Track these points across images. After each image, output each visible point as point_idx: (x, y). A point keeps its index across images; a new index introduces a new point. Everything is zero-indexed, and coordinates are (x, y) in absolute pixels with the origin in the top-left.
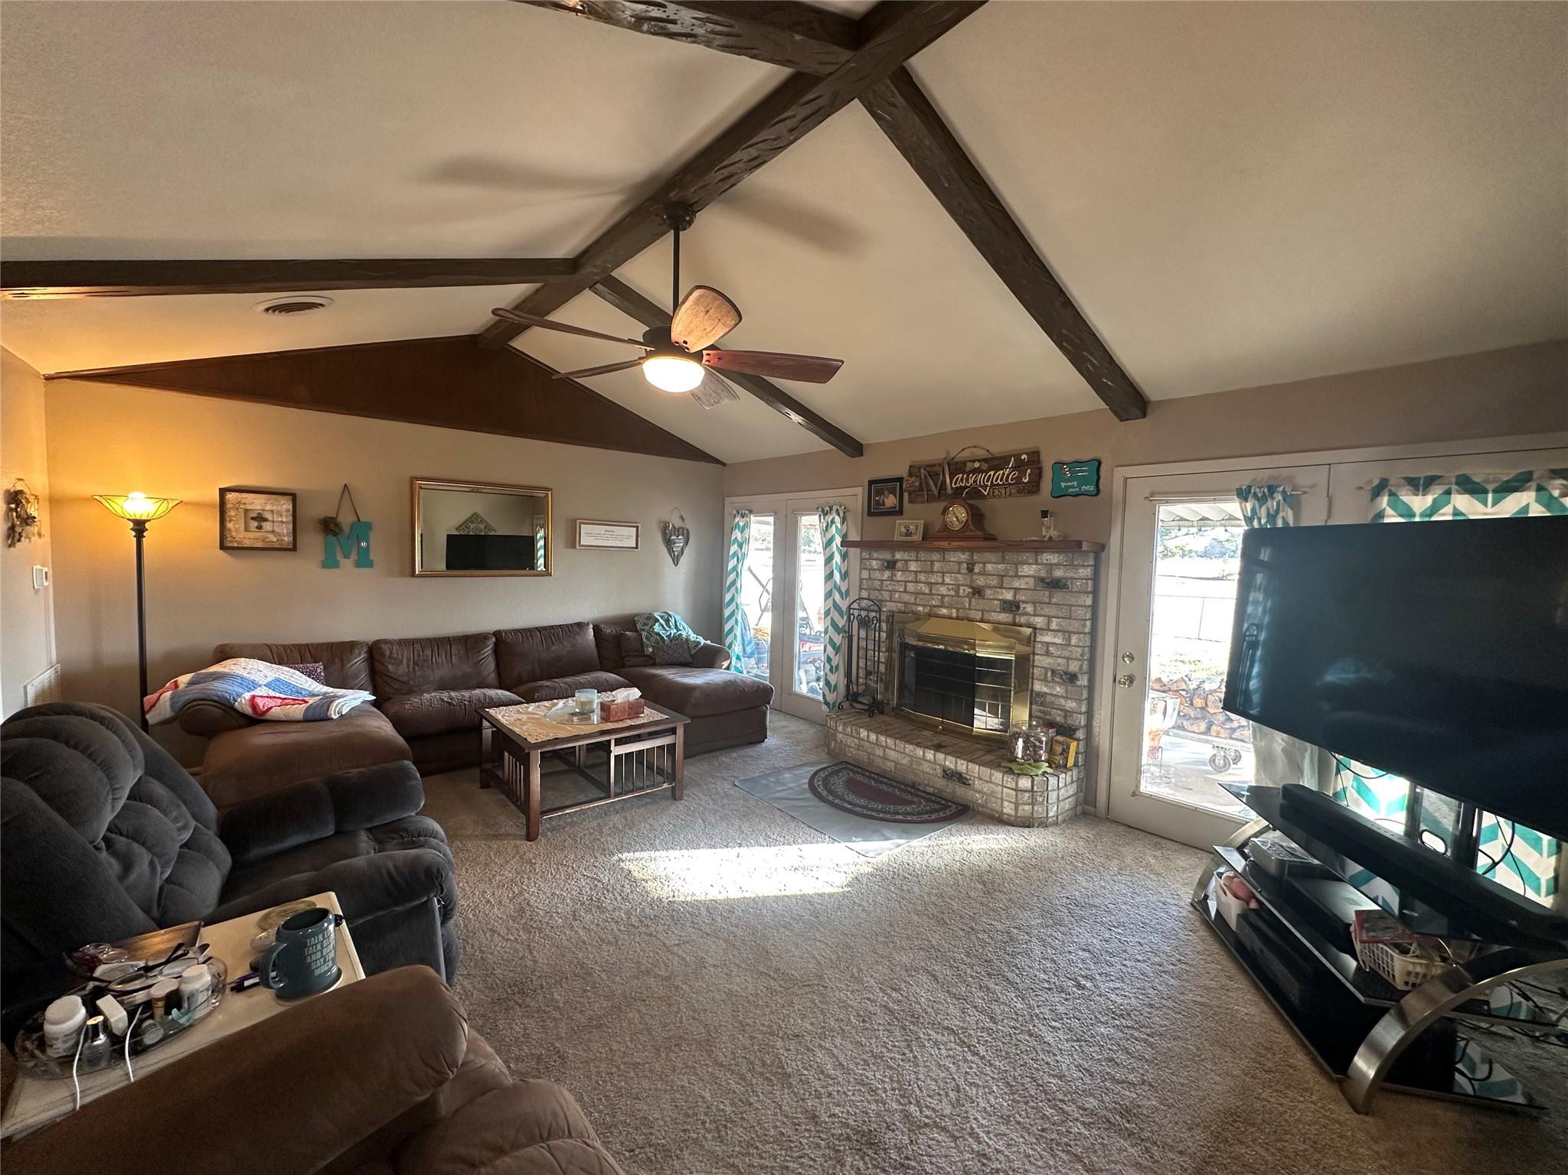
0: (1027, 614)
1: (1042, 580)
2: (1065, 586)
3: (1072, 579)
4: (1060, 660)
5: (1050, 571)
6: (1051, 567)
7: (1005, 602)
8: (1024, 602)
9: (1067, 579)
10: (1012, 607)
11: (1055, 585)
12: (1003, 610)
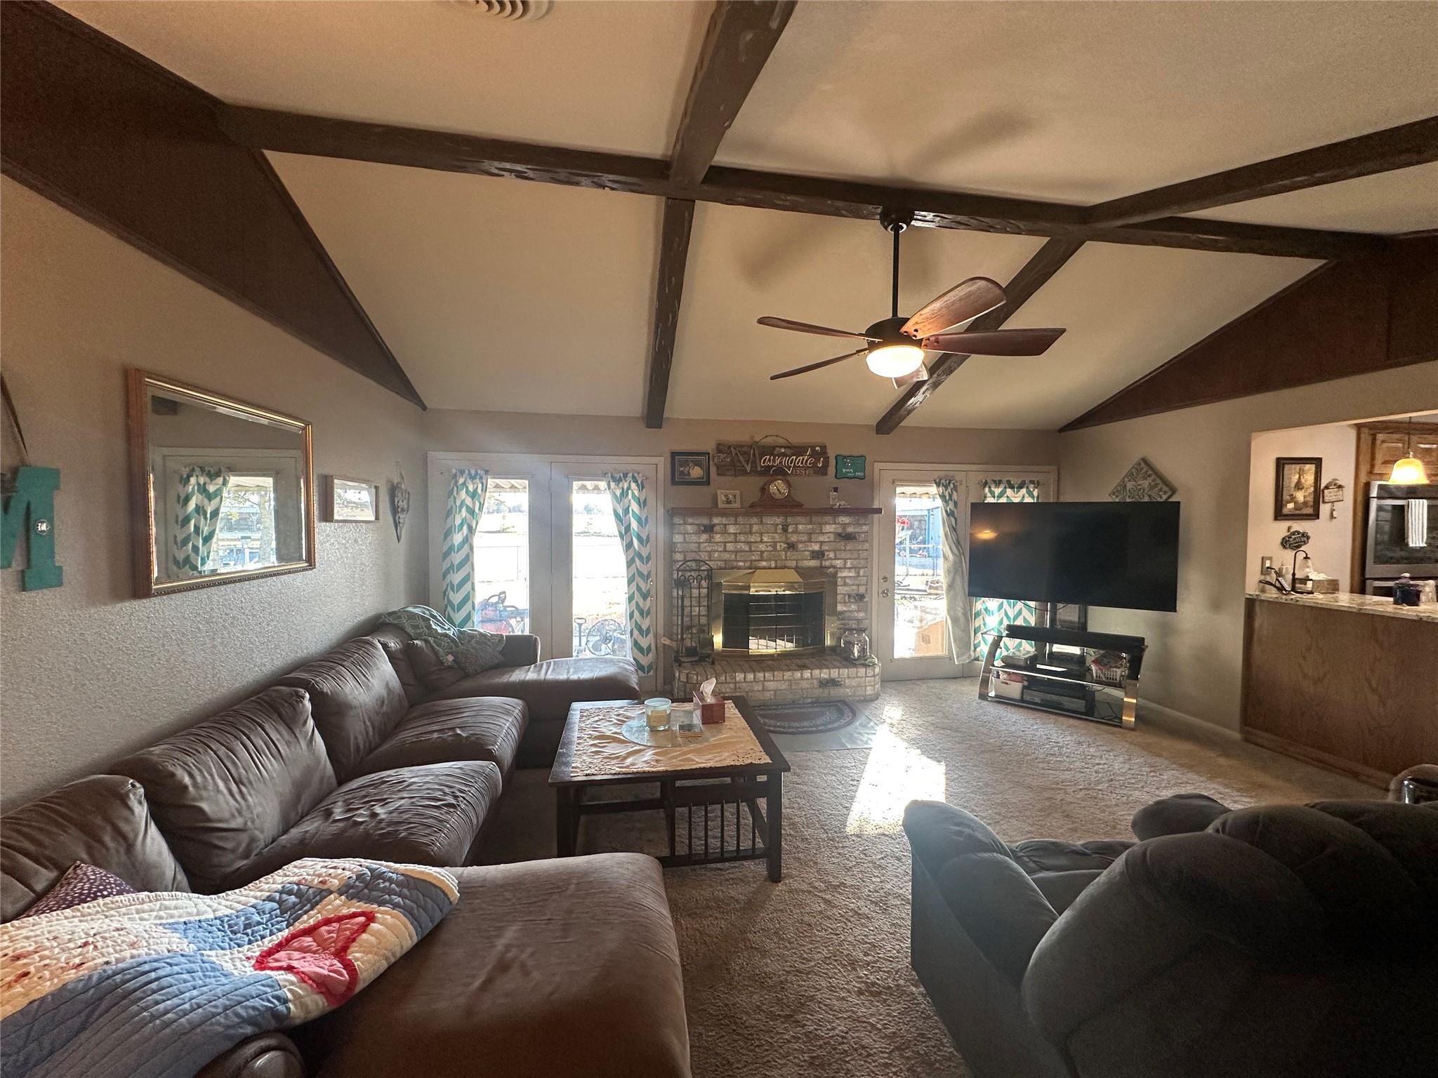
0: (831, 559)
1: (839, 535)
2: (855, 538)
3: (859, 533)
4: (854, 587)
5: (844, 528)
6: (844, 525)
7: (813, 552)
8: (827, 551)
9: (855, 533)
10: (819, 555)
11: (848, 537)
12: (813, 558)
